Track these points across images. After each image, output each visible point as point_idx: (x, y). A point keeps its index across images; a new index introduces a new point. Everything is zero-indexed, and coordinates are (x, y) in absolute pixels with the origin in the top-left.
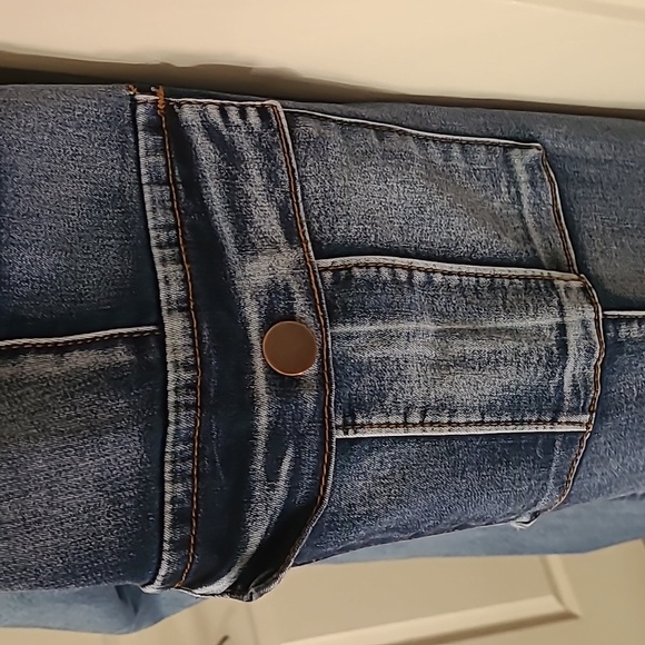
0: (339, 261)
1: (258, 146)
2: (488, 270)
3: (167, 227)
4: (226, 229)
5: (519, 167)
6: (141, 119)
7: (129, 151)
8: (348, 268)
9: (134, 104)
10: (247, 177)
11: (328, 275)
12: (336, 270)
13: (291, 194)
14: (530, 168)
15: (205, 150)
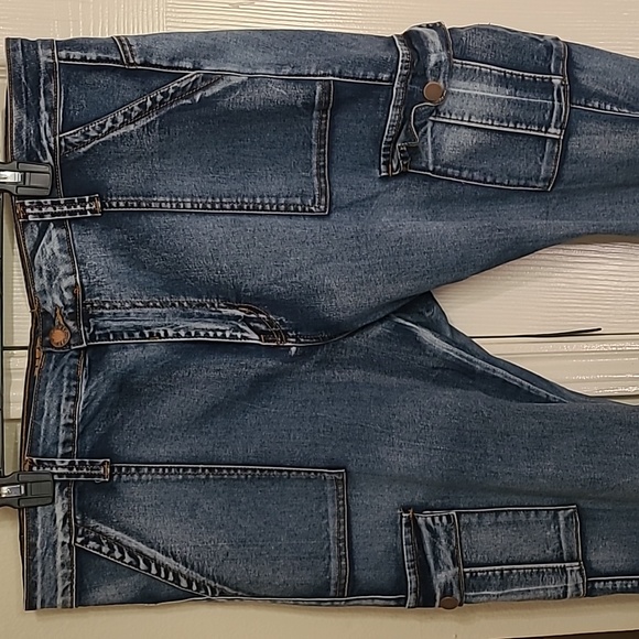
0: (473, 569)
1: (445, 531)
2: (536, 566)
3: (411, 561)
4: (431, 562)
5: (561, 518)
6: (404, 522)
7: (398, 533)
8: (476, 572)
9: (402, 517)
10: (440, 543)
11: (468, 575)
12: (471, 573)
13: (456, 547)
14: (566, 519)
15: (426, 534)
